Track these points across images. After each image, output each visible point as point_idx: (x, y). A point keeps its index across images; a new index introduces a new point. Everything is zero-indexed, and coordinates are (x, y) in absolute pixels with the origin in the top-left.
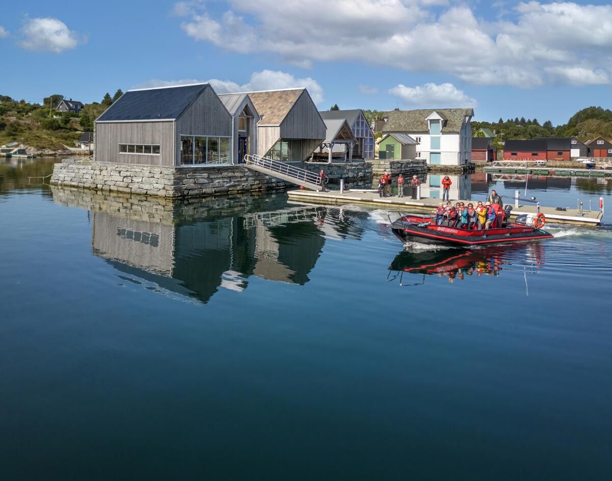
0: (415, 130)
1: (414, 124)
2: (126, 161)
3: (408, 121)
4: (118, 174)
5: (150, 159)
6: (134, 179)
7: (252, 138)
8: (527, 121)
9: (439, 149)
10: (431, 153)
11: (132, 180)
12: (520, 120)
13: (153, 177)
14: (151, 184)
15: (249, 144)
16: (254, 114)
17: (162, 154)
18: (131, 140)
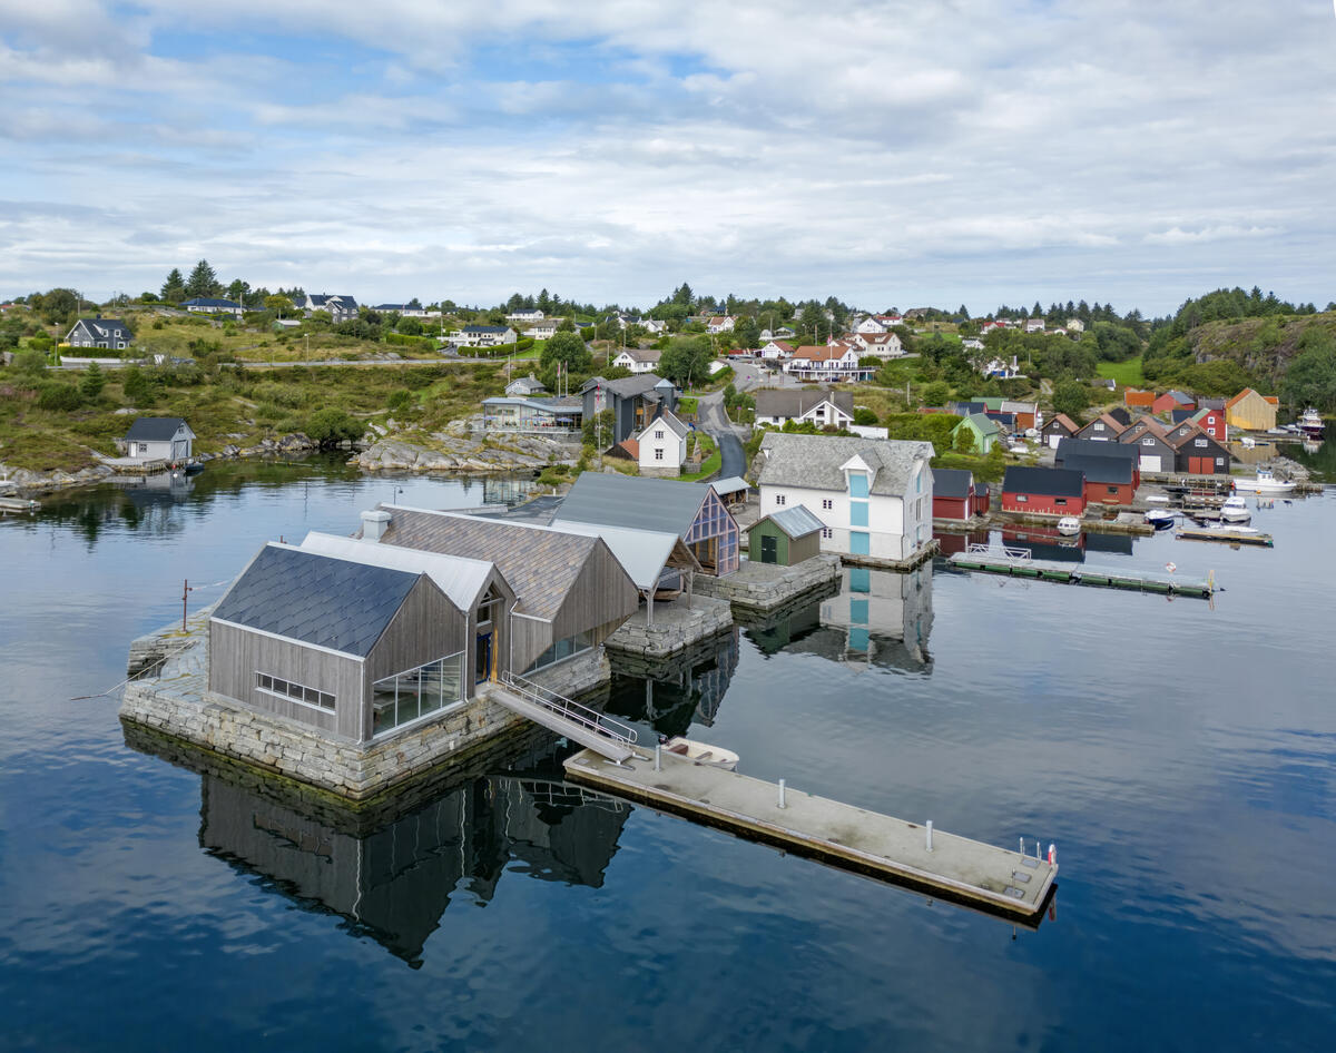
0: (822, 486)
1: (820, 472)
2: (270, 708)
3: (808, 462)
4: (255, 736)
5: (316, 716)
6: (287, 752)
7: (501, 635)
8: (1091, 307)
9: (866, 524)
10: (852, 532)
11: (283, 755)
12: (1076, 306)
13: (324, 757)
14: (319, 769)
15: (496, 644)
16: (504, 594)
17: (340, 712)
18: (280, 671)
